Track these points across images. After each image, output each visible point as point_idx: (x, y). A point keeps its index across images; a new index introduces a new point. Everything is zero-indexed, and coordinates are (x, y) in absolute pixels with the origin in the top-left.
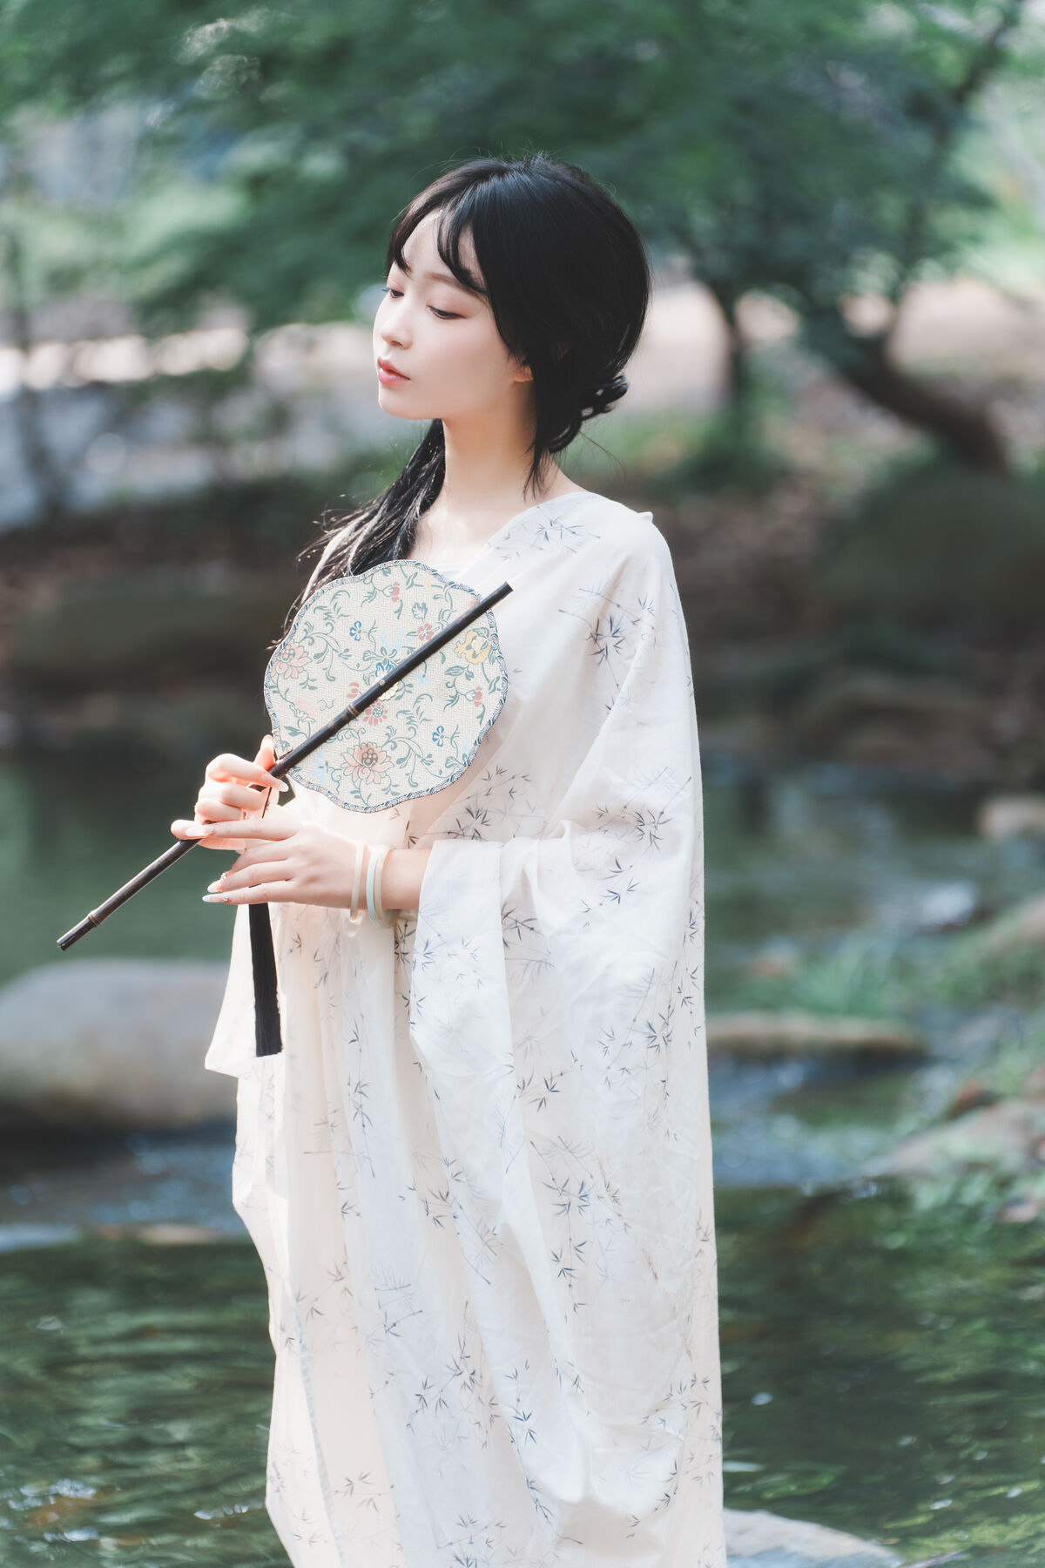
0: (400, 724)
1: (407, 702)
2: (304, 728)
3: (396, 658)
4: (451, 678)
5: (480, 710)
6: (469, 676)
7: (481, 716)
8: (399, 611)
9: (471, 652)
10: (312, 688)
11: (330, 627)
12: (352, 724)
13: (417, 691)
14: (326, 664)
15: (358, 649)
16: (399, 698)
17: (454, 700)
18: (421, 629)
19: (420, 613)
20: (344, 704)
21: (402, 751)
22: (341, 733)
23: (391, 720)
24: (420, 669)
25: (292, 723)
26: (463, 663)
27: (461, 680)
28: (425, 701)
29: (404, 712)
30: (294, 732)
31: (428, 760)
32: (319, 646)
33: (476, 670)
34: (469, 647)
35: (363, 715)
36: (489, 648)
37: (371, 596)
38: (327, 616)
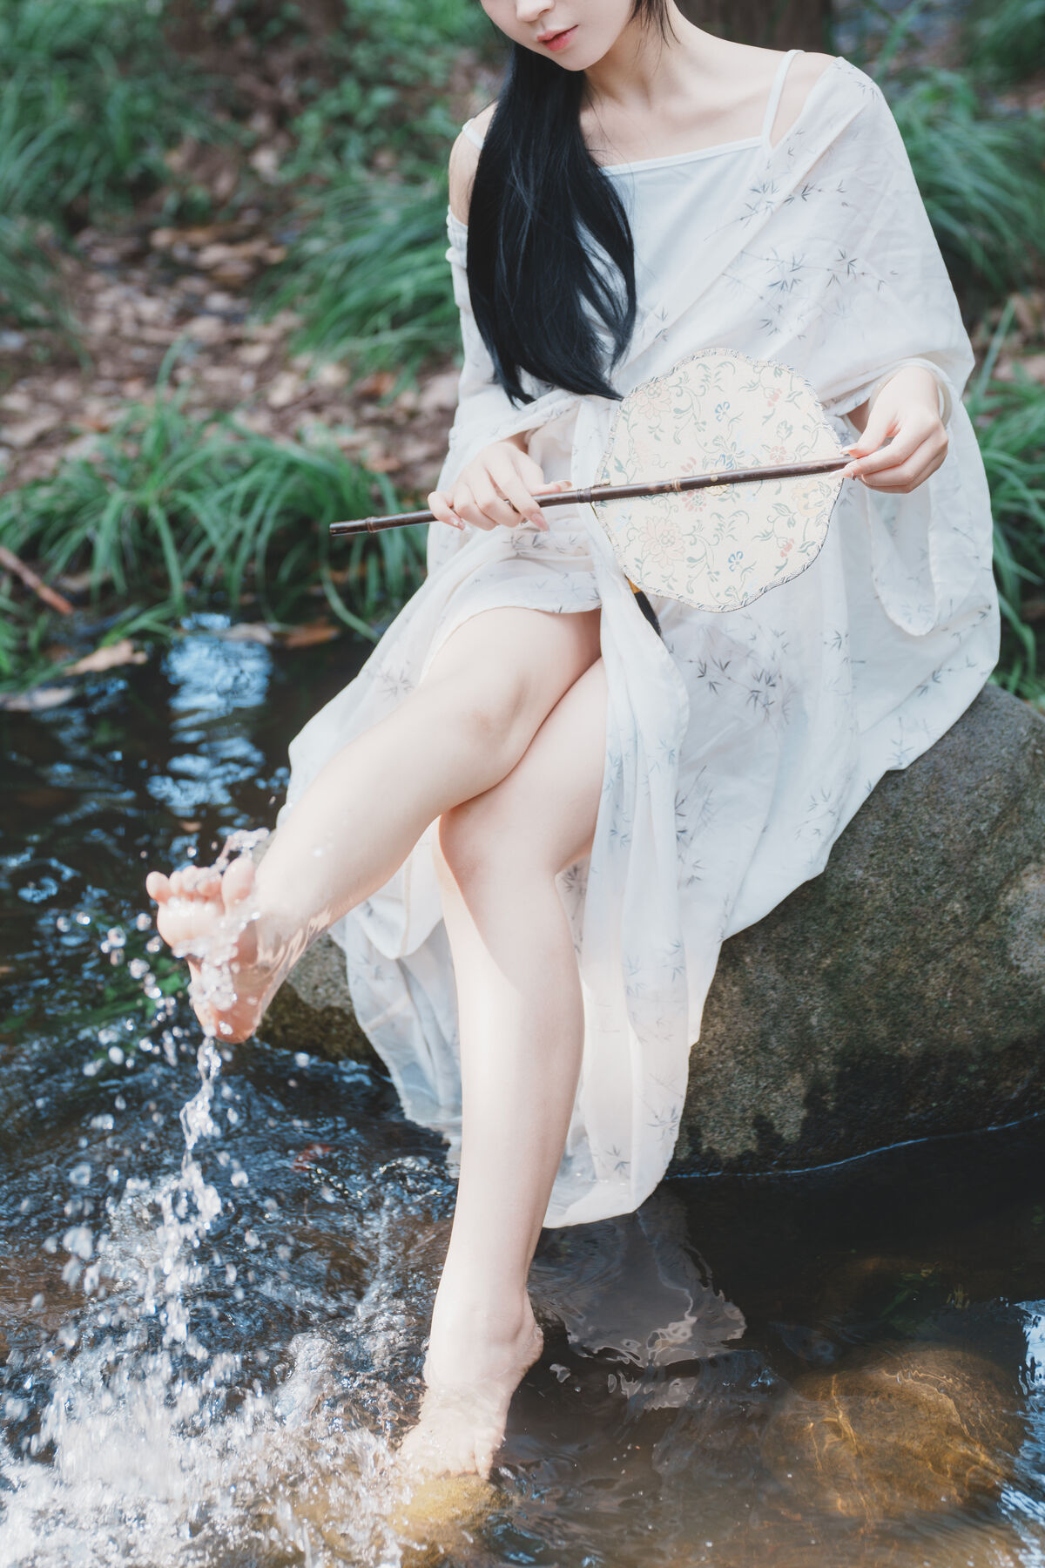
0: (710, 525)
1: (727, 509)
2: (629, 470)
3: (740, 460)
4: (775, 514)
5: (781, 562)
6: (791, 523)
7: (780, 568)
8: (768, 418)
9: (805, 501)
10: (657, 438)
11: (702, 390)
12: (671, 496)
13: (741, 504)
14: (680, 423)
15: (714, 428)
16: (722, 500)
17: (766, 536)
18: (777, 449)
20: (674, 476)
21: (697, 551)
22: (657, 499)
23: (704, 515)
24: (754, 486)
25: (623, 458)
26: (793, 507)
27: (782, 521)
28: (742, 519)
29: (719, 516)
30: (620, 468)
31: (714, 576)
32: (683, 403)
33: (800, 521)
34: (806, 496)
35: (684, 494)
36: (822, 508)
37: (753, 386)
38: (706, 378)
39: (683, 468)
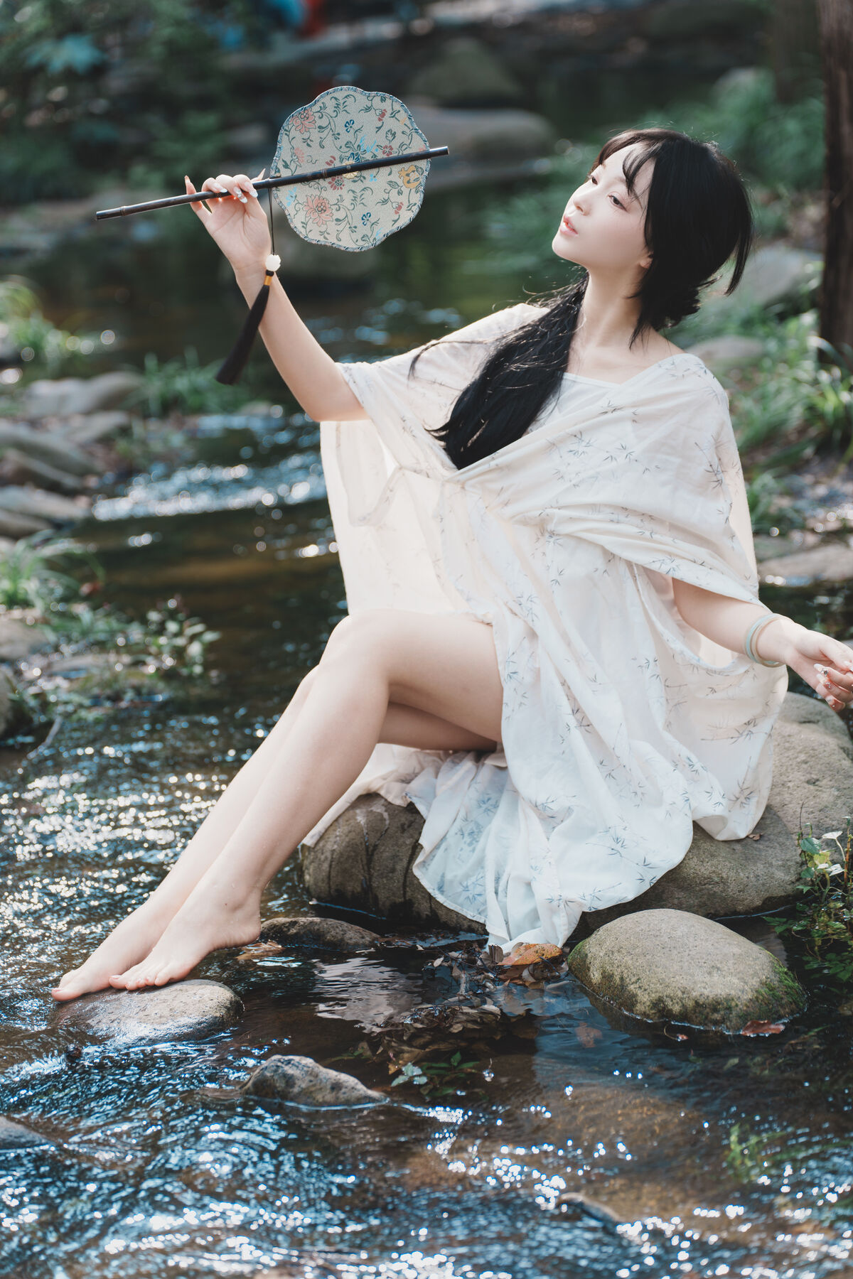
0: (348, 198)
1: (358, 187)
2: (293, 166)
3: (364, 156)
4: (389, 188)
5: (397, 217)
6: (400, 193)
7: (395, 223)
8: (379, 128)
9: (408, 178)
10: (308, 145)
11: (335, 114)
12: (321, 181)
13: (367, 183)
14: (323, 135)
15: (346, 137)
16: (354, 181)
17: (385, 202)
18: (386, 147)
19: (390, 135)
20: (321, 167)
21: (341, 215)
22: (312, 183)
23: (344, 192)
24: (374, 171)
25: (288, 160)
26: (400, 182)
27: (395, 192)
28: (368, 192)
29: (353, 192)
30: (286, 166)
31: (353, 229)
32: (324, 122)
33: (405, 190)
34: (408, 175)
35: (329, 180)
36: (419, 182)
37: (368, 109)
38: (337, 106)
39: (328, 163)
